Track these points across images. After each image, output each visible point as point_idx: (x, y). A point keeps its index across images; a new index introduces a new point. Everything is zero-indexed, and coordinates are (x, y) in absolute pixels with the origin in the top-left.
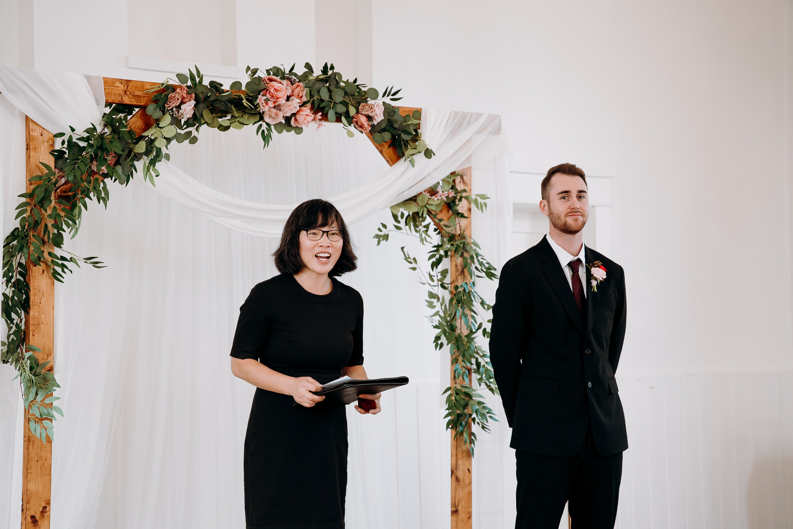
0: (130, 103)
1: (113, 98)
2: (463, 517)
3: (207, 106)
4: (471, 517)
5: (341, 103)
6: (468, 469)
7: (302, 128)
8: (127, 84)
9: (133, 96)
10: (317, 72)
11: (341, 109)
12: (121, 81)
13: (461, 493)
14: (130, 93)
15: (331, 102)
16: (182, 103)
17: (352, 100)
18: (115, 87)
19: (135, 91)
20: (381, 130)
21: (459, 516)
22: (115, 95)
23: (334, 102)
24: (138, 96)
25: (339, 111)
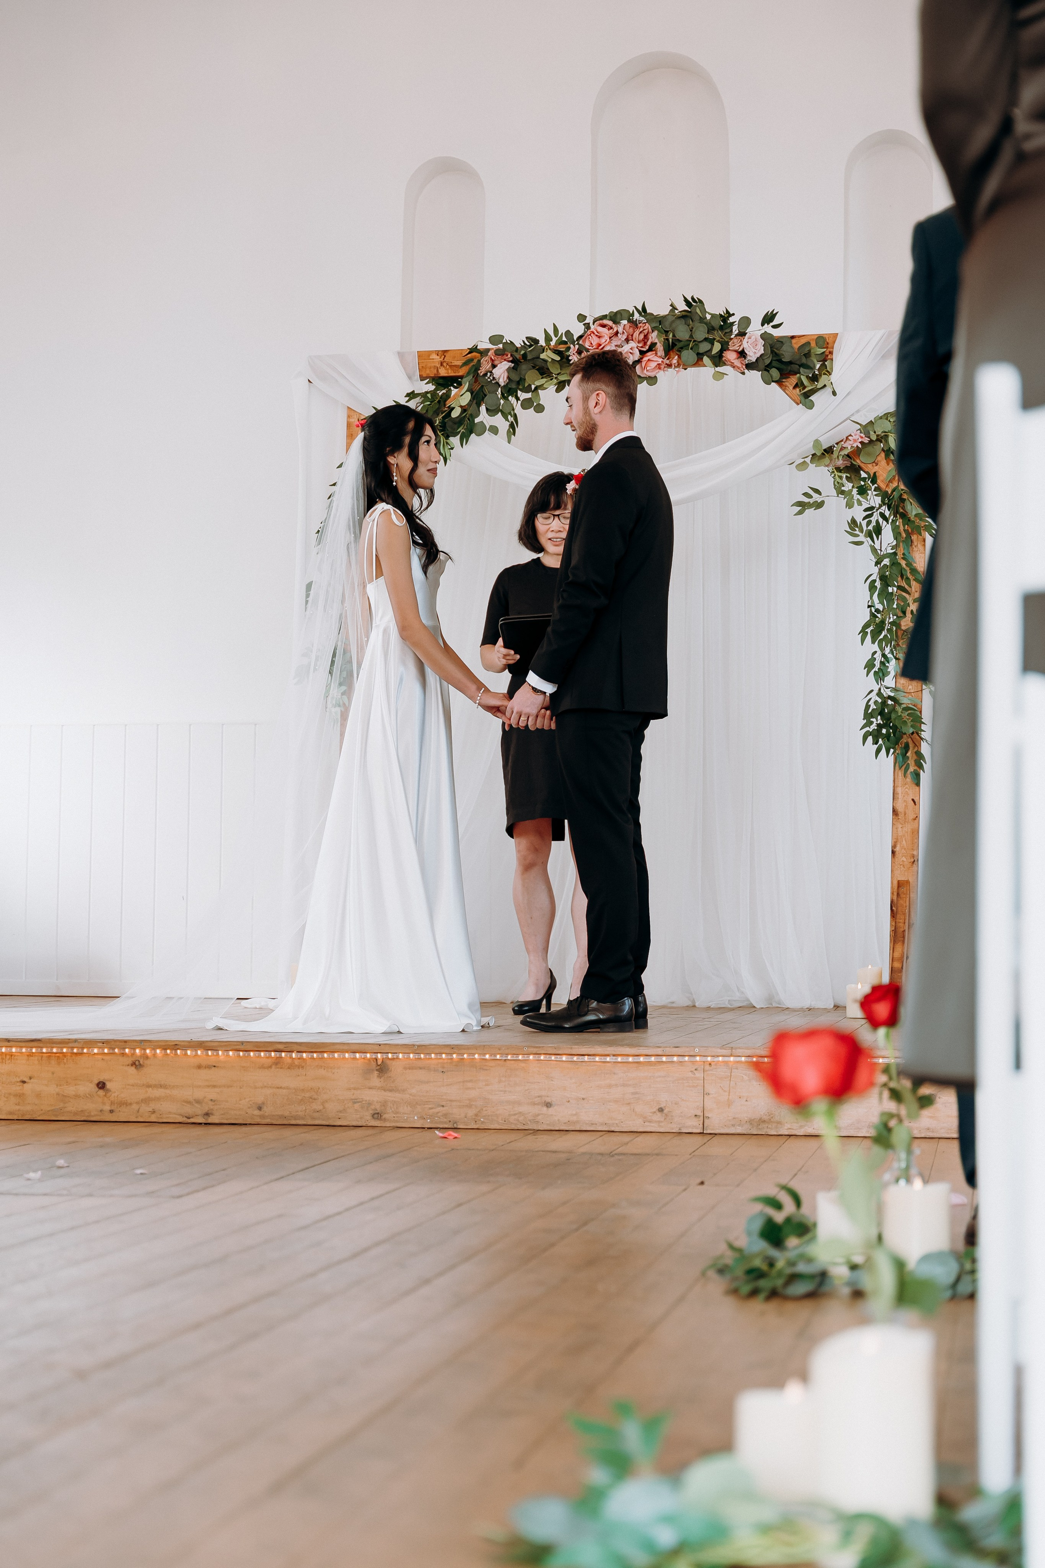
0: (446, 375)
1: (428, 372)
2: (903, 861)
3: (532, 366)
4: (916, 862)
5: (706, 339)
6: (913, 800)
7: (655, 377)
8: (444, 355)
9: (451, 366)
10: (682, 306)
11: (704, 347)
12: (437, 353)
13: (900, 829)
14: (447, 364)
15: (691, 341)
16: (494, 366)
17: (724, 335)
18: (431, 359)
19: (453, 361)
20: (766, 366)
21: (896, 859)
22: (431, 368)
23: (694, 341)
24: (455, 366)
25: (701, 350)
